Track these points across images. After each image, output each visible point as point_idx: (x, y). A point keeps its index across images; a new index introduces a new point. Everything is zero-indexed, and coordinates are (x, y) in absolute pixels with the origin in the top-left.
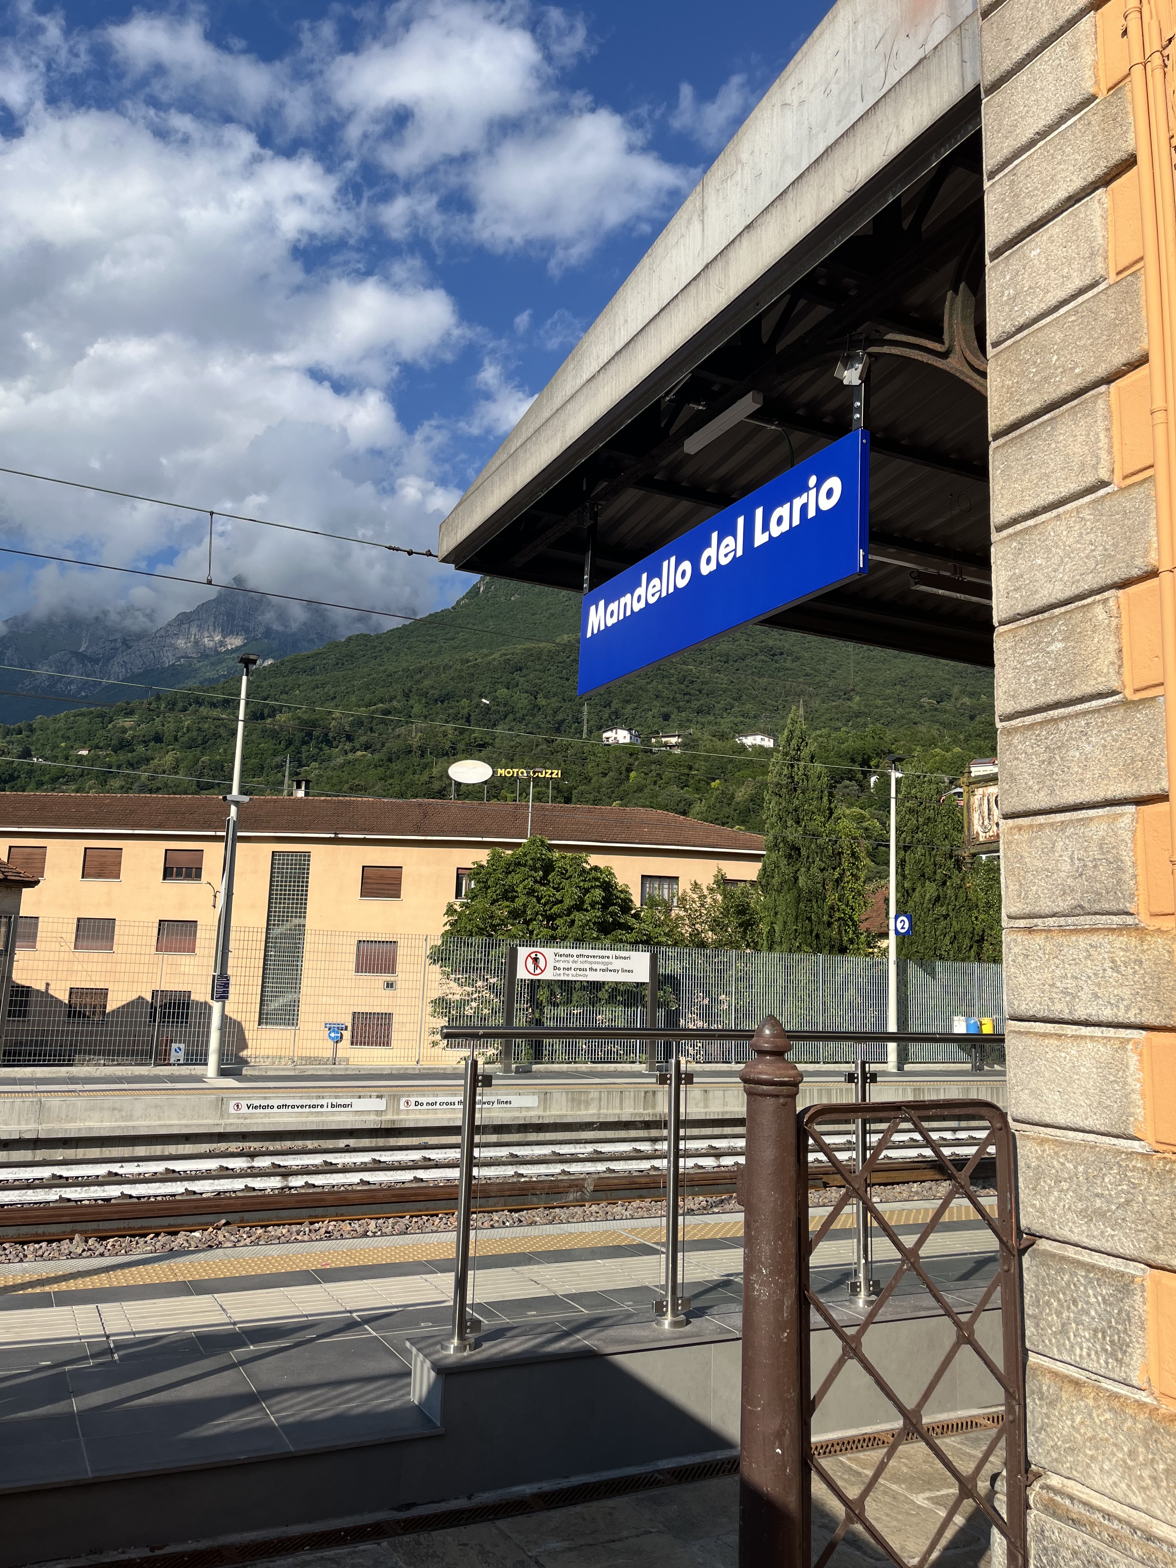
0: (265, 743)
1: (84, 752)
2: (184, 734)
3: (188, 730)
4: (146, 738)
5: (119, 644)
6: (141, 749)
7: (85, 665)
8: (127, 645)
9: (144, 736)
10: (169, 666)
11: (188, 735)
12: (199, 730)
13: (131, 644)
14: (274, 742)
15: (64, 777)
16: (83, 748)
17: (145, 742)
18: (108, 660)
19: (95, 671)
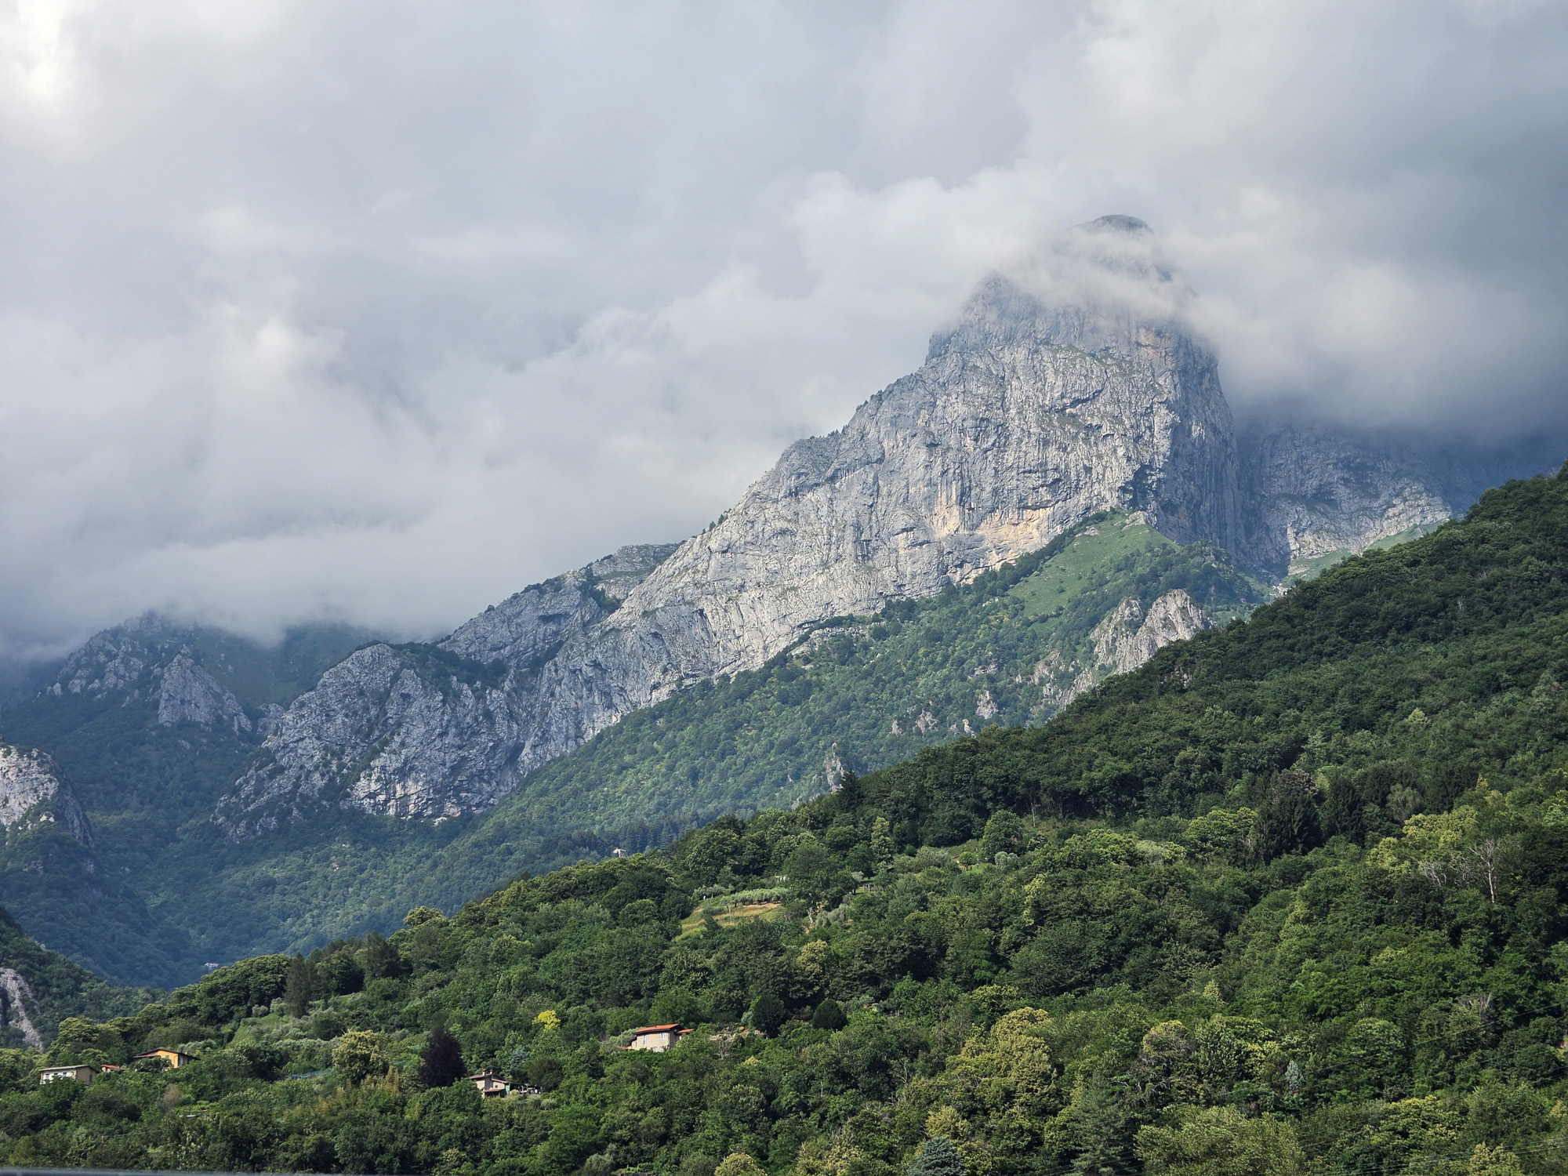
0: (1393, 943)
1: (656, 1042)
2: (1029, 932)
3: (1041, 913)
4: (878, 965)
5: (568, 602)
6: (863, 1011)
7: (451, 697)
8: (599, 596)
9: (869, 955)
10: (769, 665)
11: (1045, 935)
12: (1085, 910)
13: (613, 592)
14: (1432, 935)
15: (600, 1148)
16: (643, 1024)
17: (873, 979)
18: (536, 665)
19: (489, 715)
